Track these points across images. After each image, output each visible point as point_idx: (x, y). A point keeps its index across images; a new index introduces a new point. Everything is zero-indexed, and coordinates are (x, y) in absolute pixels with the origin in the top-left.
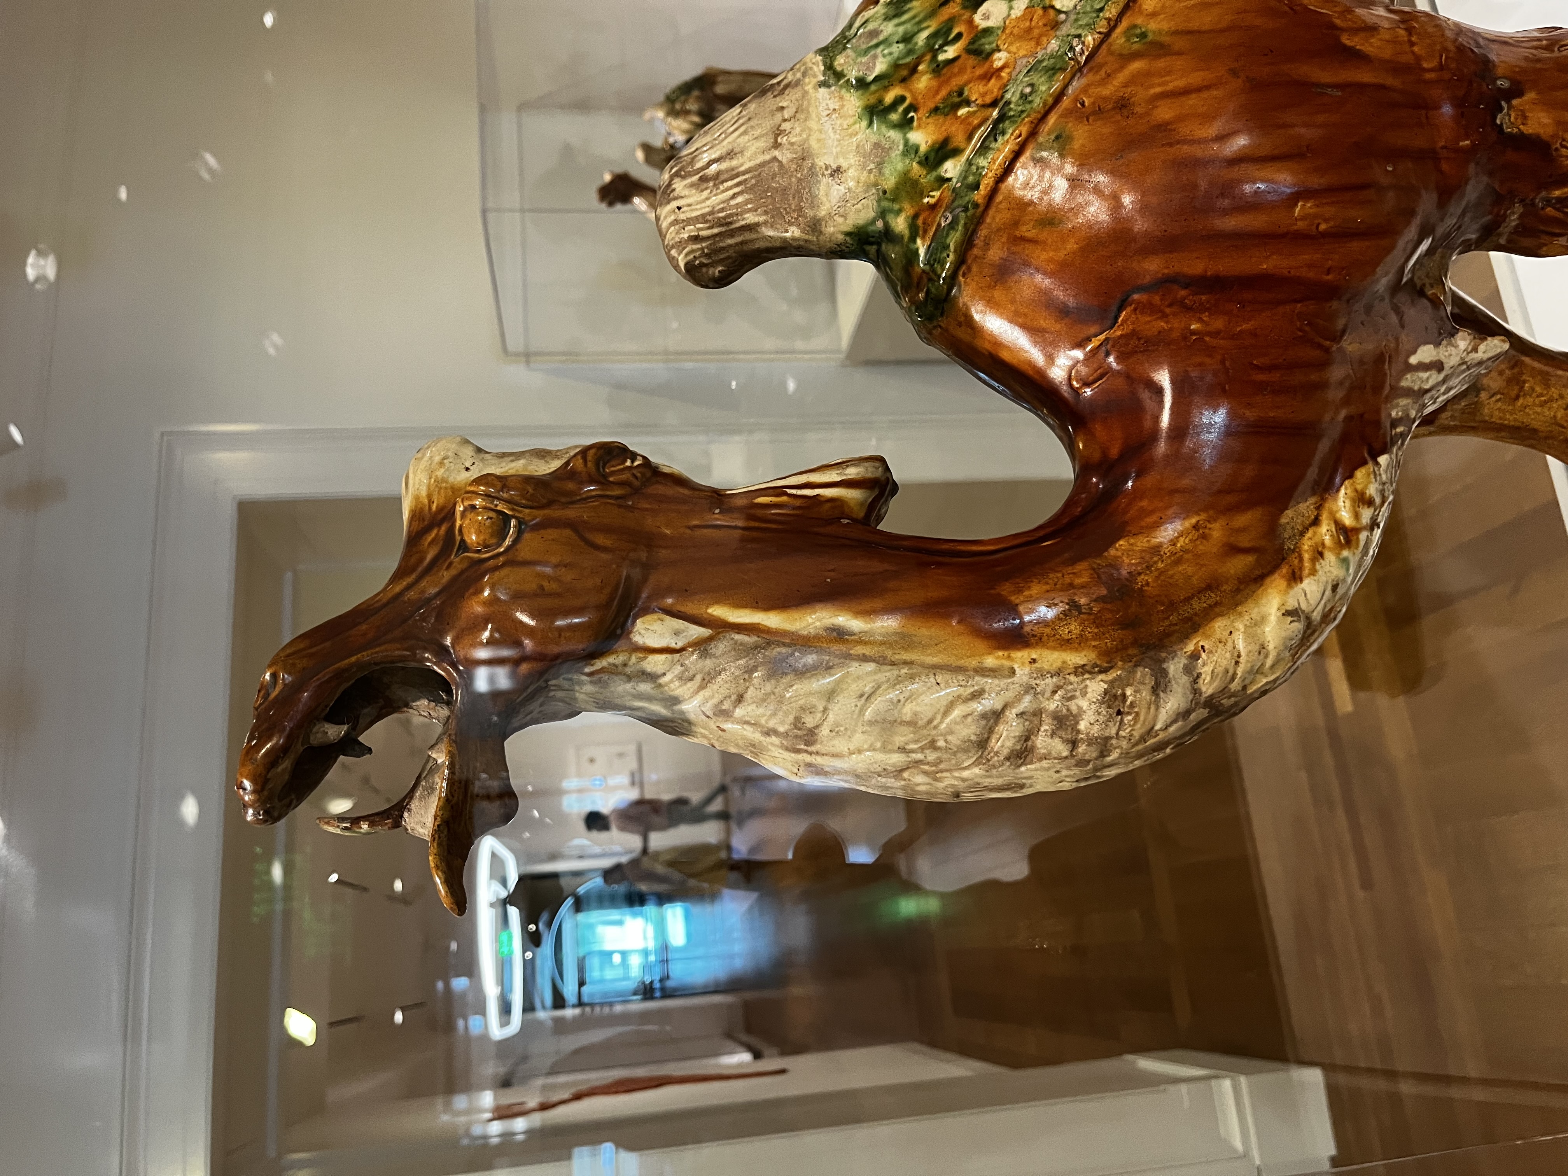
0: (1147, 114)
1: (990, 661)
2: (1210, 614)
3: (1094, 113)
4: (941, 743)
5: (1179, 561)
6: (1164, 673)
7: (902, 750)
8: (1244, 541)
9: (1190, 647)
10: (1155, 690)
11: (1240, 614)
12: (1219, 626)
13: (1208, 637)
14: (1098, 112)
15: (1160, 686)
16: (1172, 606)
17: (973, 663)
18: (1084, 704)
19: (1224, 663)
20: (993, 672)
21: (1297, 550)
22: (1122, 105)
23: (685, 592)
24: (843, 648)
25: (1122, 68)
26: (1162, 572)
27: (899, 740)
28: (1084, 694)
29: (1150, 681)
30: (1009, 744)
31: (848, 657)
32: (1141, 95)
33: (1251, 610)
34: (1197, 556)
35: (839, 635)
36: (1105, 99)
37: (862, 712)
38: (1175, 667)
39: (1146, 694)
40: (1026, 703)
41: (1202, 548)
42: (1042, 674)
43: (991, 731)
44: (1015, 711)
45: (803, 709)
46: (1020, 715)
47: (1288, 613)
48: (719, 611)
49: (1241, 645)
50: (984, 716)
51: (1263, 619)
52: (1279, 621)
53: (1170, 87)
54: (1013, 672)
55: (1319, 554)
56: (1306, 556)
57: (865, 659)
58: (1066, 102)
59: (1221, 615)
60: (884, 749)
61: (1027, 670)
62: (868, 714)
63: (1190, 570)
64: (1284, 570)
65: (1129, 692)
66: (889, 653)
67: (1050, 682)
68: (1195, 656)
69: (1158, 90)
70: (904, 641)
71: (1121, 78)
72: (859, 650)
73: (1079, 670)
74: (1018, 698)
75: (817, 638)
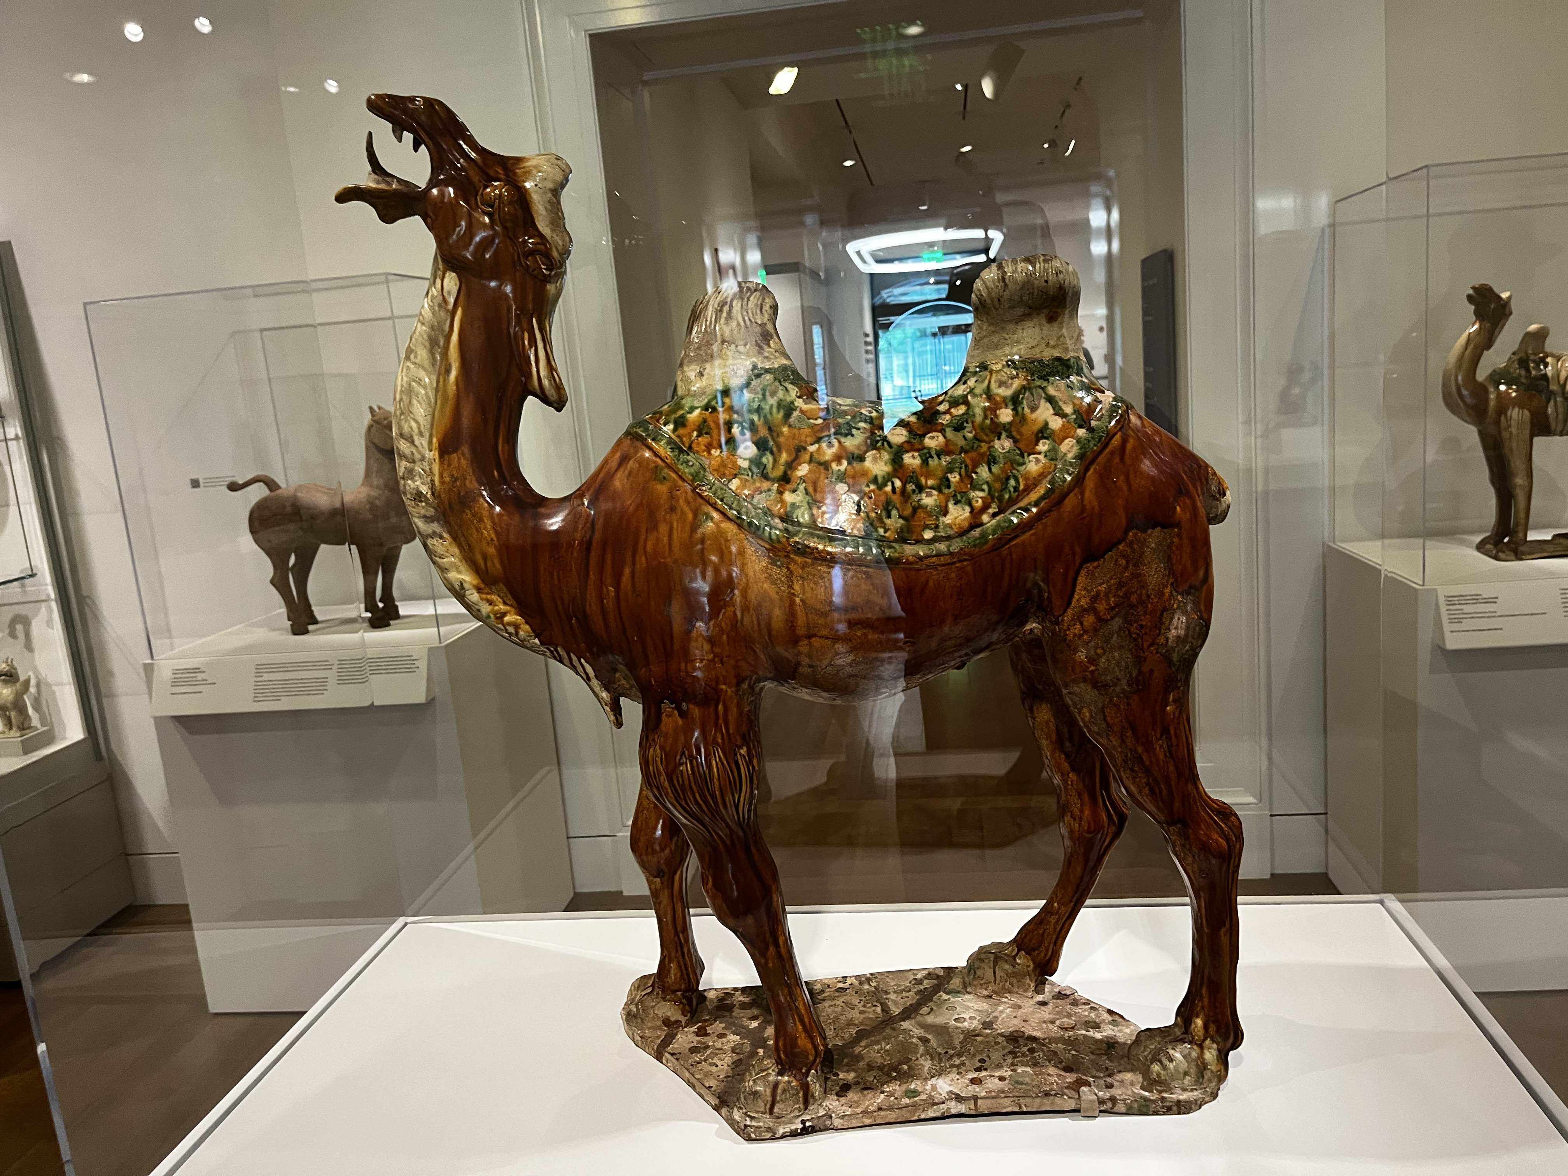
0: (665, 520)
1: (435, 440)
2: (460, 546)
3: (672, 496)
4: (402, 417)
5: (477, 531)
6: (432, 521)
7: (401, 400)
8: (489, 564)
9: (446, 535)
10: (425, 516)
11: (461, 561)
12: (456, 550)
13: (450, 544)
14: (672, 497)
15: (428, 519)
16: (460, 527)
17: (434, 433)
18: (418, 483)
19: (438, 551)
20: (430, 442)
21: (492, 593)
22: (672, 509)
23: (469, 296)
24: (443, 372)
25: (691, 510)
26: (472, 521)
27: (404, 397)
28: (422, 483)
29: (428, 514)
30: (402, 448)
31: (439, 375)
32: (675, 518)
33: (463, 567)
34: (481, 541)
35: (448, 371)
36: (678, 501)
37: (414, 381)
38: (435, 527)
39: (423, 512)
40: (417, 456)
41: (484, 542)
42: (430, 464)
43: (406, 440)
44: (414, 451)
45: (416, 353)
46: (413, 453)
47: (462, 584)
48: (459, 312)
49: (446, 560)
50: (412, 436)
51: (459, 572)
52: (458, 579)
53: (675, 531)
54: (431, 450)
55: (490, 603)
56: (489, 597)
57: (438, 382)
58: (680, 482)
59: (461, 552)
60: (402, 391)
61: (432, 457)
62: (413, 384)
63: (474, 536)
64: (482, 586)
65: (423, 504)
66: (440, 393)
67: (427, 468)
68: (441, 537)
69: (675, 526)
70: (445, 399)
71: (687, 509)
72: (441, 380)
73: (432, 481)
74: (419, 453)
75: (447, 359)
